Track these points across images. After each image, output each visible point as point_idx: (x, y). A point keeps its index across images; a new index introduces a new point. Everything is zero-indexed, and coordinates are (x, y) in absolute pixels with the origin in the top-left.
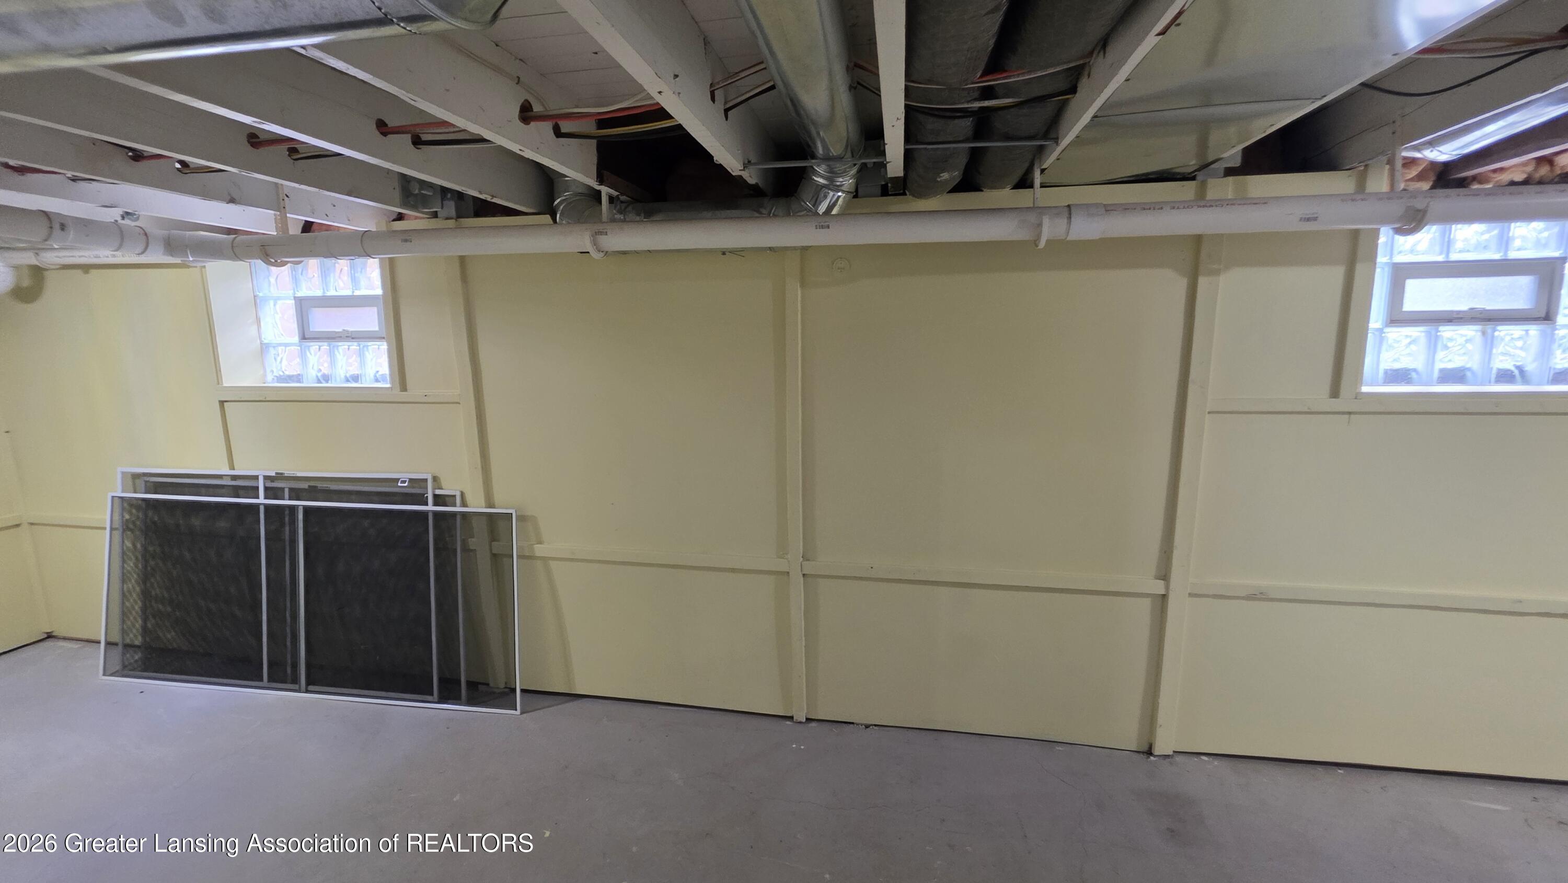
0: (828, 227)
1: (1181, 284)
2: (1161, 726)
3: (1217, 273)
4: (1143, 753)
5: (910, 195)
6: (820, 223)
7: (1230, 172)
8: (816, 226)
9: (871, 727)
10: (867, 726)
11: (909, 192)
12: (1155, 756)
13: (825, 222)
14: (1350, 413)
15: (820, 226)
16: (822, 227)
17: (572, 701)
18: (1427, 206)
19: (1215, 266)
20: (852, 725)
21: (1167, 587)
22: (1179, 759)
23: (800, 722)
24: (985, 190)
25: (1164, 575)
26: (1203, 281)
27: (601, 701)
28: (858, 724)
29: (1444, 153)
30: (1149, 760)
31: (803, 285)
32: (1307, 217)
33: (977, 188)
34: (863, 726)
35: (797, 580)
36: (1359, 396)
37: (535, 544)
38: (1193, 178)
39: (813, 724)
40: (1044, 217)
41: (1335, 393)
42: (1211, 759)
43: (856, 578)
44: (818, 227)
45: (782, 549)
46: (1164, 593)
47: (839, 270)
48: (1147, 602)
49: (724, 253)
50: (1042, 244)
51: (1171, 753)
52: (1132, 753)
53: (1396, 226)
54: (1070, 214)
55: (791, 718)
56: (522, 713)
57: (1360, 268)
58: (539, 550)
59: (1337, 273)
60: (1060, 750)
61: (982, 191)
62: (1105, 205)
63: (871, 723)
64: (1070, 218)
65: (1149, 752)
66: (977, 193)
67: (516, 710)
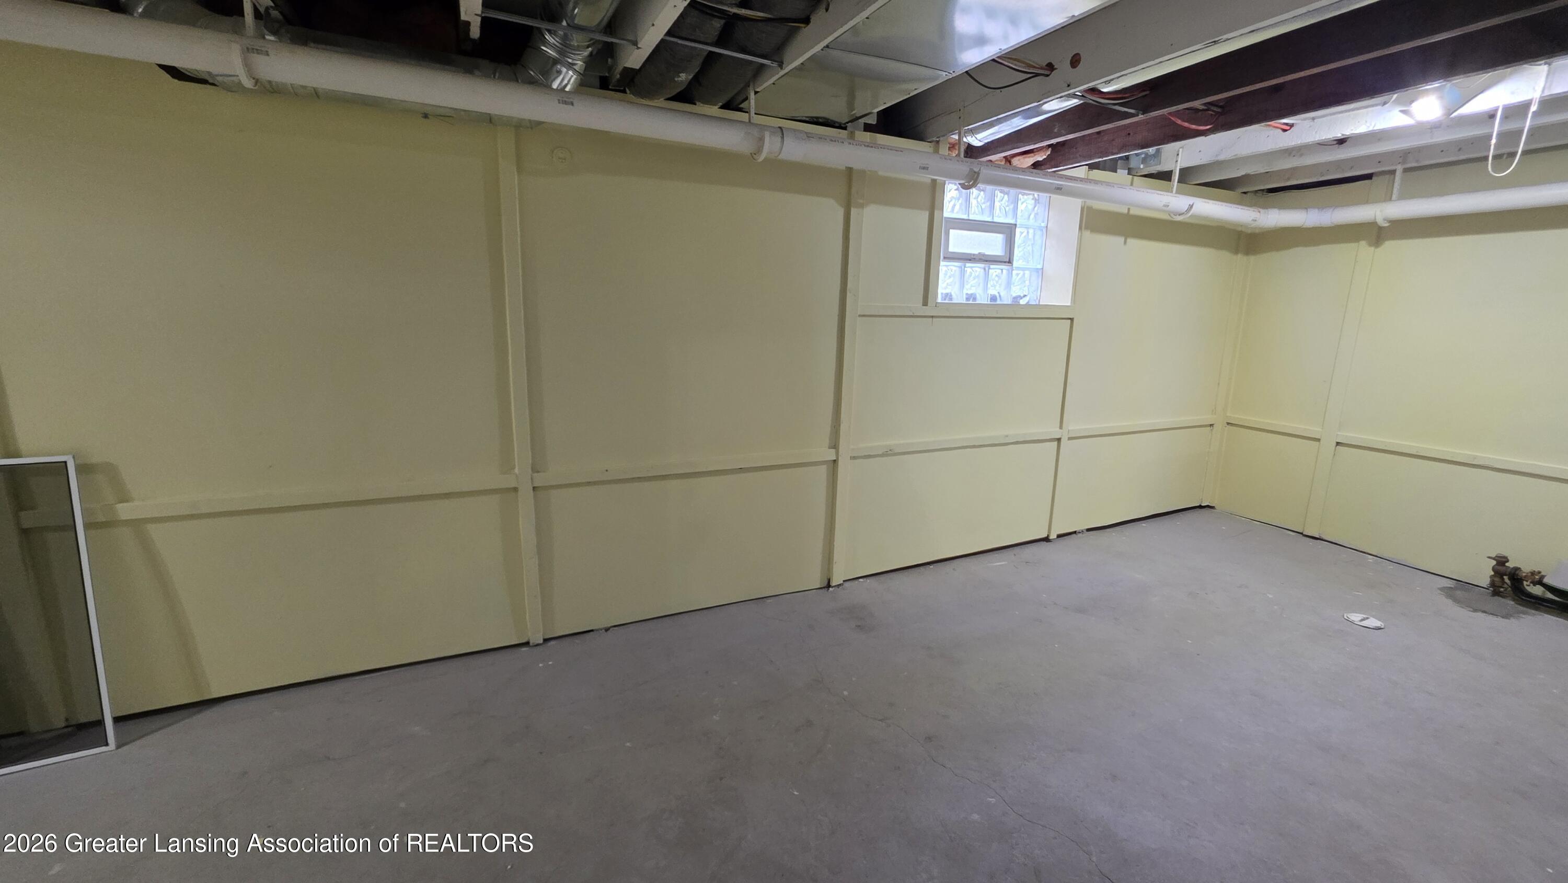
0: (572, 104)
2: (836, 563)
3: (862, 206)
4: (824, 587)
5: (630, 94)
6: (563, 98)
7: (868, 128)
9: (611, 629)
10: (607, 630)
11: (629, 90)
12: (832, 587)
13: (570, 98)
14: (932, 317)
16: (565, 103)
18: (980, 170)
19: (861, 201)
20: (592, 633)
21: (837, 454)
22: (847, 584)
23: (538, 645)
24: (697, 103)
25: (835, 446)
26: (853, 211)
30: (829, 591)
31: (520, 170)
34: (603, 630)
35: (526, 499)
36: (937, 304)
38: (845, 128)
39: (552, 643)
40: (766, 132)
41: (925, 303)
43: (589, 484)
44: (561, 101)
45: (506, 465)
46: (835, 459)
47: (561, 160)
48: (823, 469)
49: (426, 116)
50: (761, 158)
51: (842, 582)
52: (818, 590)
53: (962, 182)
54: (783, 134)
55: (527, 644)
56: (119, 747)
62: (806, 133)
63: (609, 626)
64: (783, 138)
65: (829, 586)
67: (107, 744)
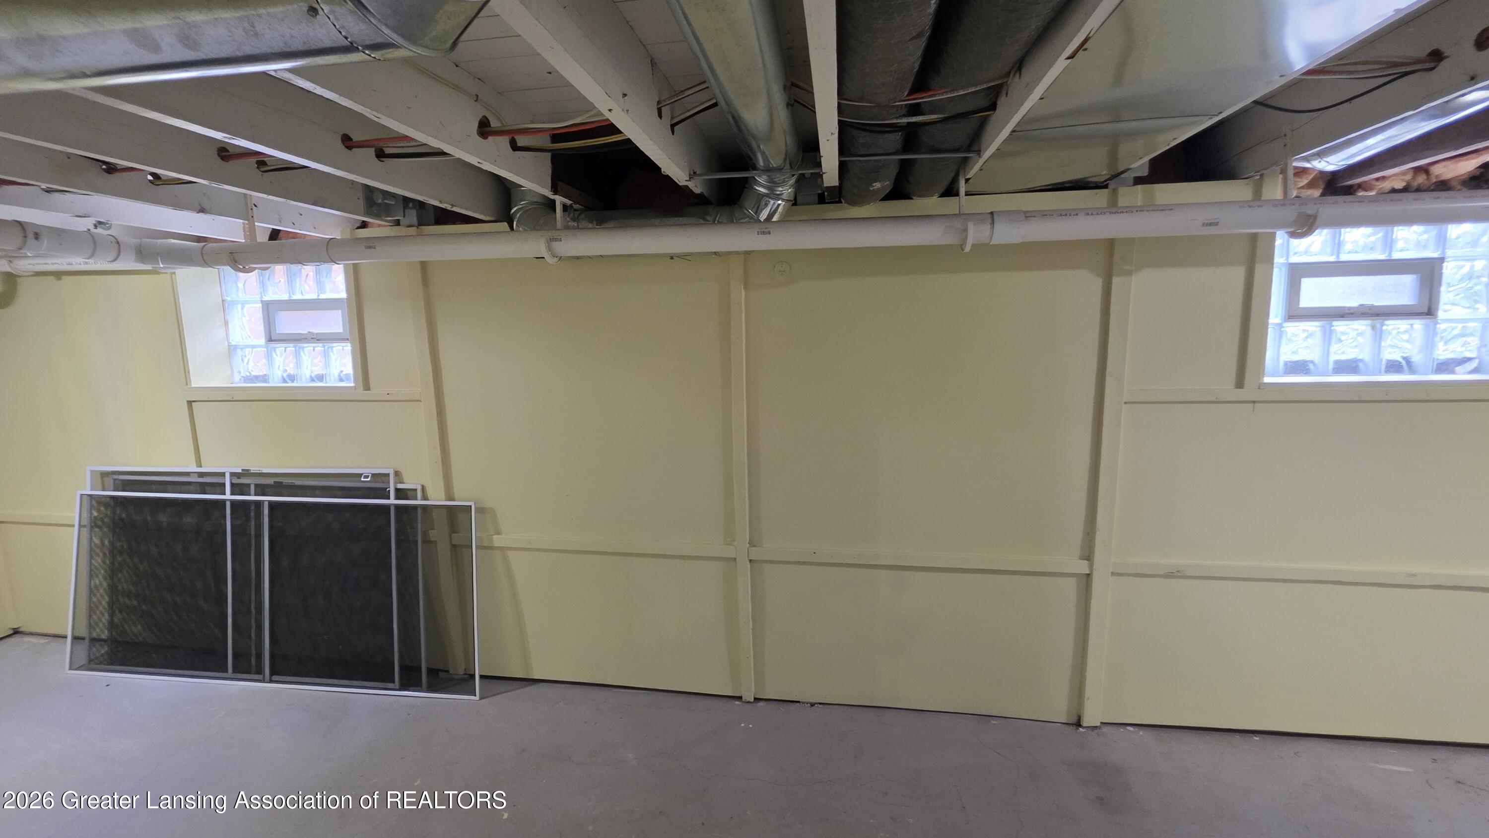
0: (770, 233)
1: (1096, 285)
2: (1088, 698)
3: (1129, 273)
4: (1073, 724)
5: (845, 203)
6: (762, 229)
7: (1138, 181)
8: (758, 232)
9: (816, 705)
10: (812, 705)
11: (844, 200)
12: (1084, 728)
13: (766, 228)
14: (1254, 402)
15: (761, 232)
16: (764, 233)
17: (529, 685)
18: (1317, 212)
19: (1128, 267)
20: (798, 704)
21: (1091, 566)
22: (1106, 729)
23: (749, 702)
24: (914, 198)
25: (1088, 556)
26: (1116, 281)
27: (556, 685)
28: (803, 703)
29: (1331, 163)
30: (1078, 731)
31: (746, 288)
32: (1210, 222)
33: (907, 196)
34: (809, 705)
35: (744, 567)
36: (1262, 386)
37: (493, 535)
38: (1106, 187)
39: (761, 704)
40: (969, 223)
41: (1240, 383)
42: (1136, 729)
43: (799, 563)
44: (760, 233)
45: (729, 537)
46: (1088, 573)
47: (781, 273)
48: (1072, 583)
49: (672, 258)
50: (968, 248)
51: (1099, 724)
52: (1062, 725)
53: (1290, 230)
54: (993, 220)
55: (740, 698)
56: (481, 698)
57: (1259, 269)
58: (498, 541)
59: (1238, 274)
60: (995, 724)
61: (912, 199)
62: (1025, 212)
63: (815, 702)
64: (993, 223)
65: (1078, 724)
66: (907, 201)
67: (475, 696)
